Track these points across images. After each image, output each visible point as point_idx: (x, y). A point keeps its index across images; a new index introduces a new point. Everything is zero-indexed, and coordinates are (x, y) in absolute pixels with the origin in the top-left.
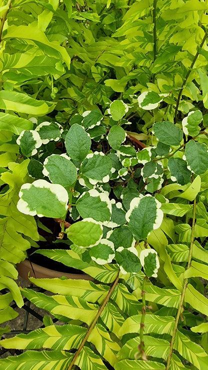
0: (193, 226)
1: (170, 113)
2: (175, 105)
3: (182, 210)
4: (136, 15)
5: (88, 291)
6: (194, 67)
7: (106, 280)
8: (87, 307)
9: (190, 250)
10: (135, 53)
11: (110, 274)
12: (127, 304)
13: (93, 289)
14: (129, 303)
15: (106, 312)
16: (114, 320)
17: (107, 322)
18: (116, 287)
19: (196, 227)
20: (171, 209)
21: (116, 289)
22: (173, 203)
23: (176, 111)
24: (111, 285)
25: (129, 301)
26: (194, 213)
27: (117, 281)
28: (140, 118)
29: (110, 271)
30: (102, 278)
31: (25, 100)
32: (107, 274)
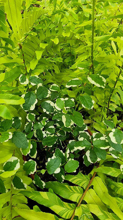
1: (104, 111)
2: (107, 107)
3: (117, 172)
4: (82, 59)
6: (116, 87)
7: (66, 216)
10: (82, 77)
11: (69, 212)
20: (109, 171)
22: (111, 167)
23: (108, 110)
27: (73, 217)
28: (87, 112)
29: (69, 209)
30: (63, 214)
31: (11, 97)
32: (66, 211)
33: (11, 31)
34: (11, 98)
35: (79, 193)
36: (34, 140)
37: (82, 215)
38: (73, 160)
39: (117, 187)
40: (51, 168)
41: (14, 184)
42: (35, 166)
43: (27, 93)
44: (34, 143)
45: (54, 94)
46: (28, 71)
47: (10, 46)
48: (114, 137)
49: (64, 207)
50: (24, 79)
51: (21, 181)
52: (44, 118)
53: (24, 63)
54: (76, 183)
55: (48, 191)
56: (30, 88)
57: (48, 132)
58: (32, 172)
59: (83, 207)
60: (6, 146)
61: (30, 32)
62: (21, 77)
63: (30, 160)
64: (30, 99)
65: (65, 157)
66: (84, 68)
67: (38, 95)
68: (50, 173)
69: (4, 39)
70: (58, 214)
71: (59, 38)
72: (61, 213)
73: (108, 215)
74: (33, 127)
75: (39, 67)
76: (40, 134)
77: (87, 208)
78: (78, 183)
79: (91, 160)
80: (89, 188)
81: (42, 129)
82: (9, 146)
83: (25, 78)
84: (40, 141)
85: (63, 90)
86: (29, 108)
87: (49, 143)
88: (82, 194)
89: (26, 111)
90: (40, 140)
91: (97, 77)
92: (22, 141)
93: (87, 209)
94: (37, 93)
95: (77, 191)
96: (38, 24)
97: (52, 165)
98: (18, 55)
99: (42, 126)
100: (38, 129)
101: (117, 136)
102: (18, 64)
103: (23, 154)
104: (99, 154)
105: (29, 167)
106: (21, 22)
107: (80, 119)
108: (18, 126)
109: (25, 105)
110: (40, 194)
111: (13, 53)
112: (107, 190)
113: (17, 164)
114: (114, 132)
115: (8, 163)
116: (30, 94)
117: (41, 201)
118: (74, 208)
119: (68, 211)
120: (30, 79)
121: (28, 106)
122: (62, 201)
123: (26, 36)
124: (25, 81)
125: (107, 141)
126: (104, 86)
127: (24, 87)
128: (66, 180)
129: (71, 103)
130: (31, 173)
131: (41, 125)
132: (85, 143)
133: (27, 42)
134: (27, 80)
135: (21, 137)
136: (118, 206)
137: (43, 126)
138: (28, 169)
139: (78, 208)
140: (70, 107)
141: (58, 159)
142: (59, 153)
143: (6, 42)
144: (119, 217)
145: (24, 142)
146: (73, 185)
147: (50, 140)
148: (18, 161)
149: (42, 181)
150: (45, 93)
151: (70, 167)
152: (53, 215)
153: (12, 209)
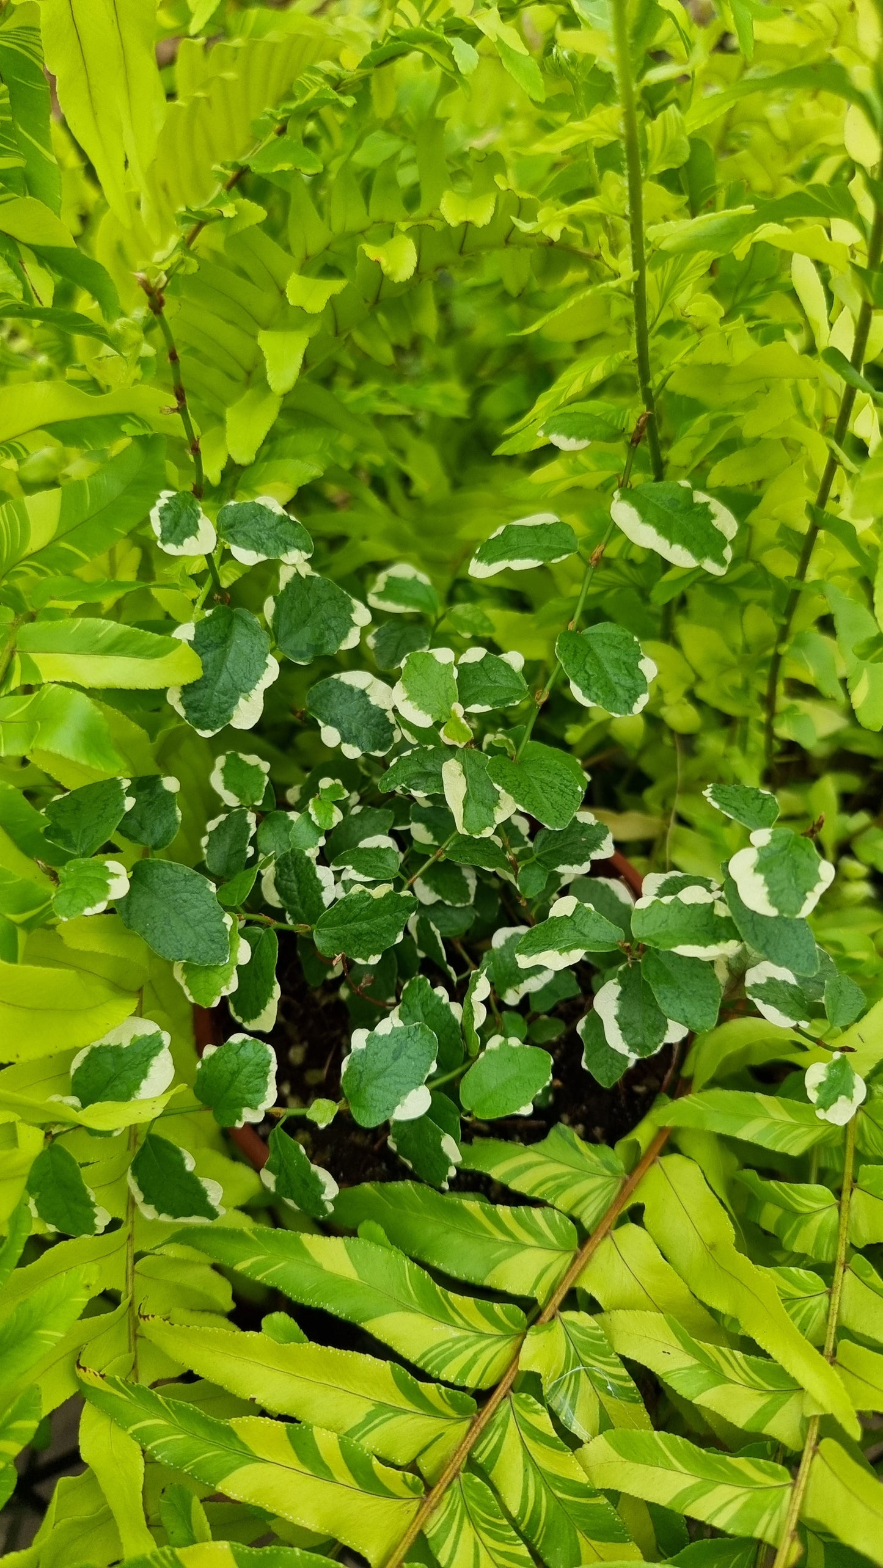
0: (845, 1196)
1: (744, 750)
2: (762, 719)
3: (796, 1127)
5: (382, 1408)
6: (813, 573)
7: (465, 1371)
8: (370, 1484)
9: (830, 1294)
11: (482, 1350)
12: (538, 1494)
13: (401, 1401)
14: (549, 1491)
15: (452, 1515)
16: (483, 1552)
17: (451, 1559)
18: (501, 1407)
19: (857, 1199)
20: (751, 1118)
21: (499, 1418)
22: (759, 1096)
23: (770, 743)
24: (482, 1396)
25: (548, 1480)
26: (850, 1144)
27: (508, 1380)
29: (482, 1335)
30: (445, 1362)
31: (107, 642)
32: (467, 1347)
33: (90, 194)
34: (114, 648)
35: (555, 1249)
36: (263, 918)
37: (566, 1368)
38: (515, 1042)
39: (796, 1214)
40: (371, 1090)
41: (142, 1188)
42: (266, 1074)
43: (208, 613)
44: (260, 936)
45: (397, 634)
46: (212, 472)
47: (85, 304)
48: (760, 878)
49: (454, 1325)
50: (183, 521)
51: (183, 1166)
52: (325, 783)
53: (182, 409)
54: (533, 1190)
55: (353, 1233)
56: (225, 584)
57: (351, 873)
58: (253, 1106)
59: (573, 1324)
60: (84, 954)
61: (219, 200)
62: (167, 508)
63: (236, 1039)
64: (231, 655)
65: (462, 1031)
66: (585, 443)
67: (282, 632)
68: (368, 1120)
69: (47, 257)
70: (413, 1360)
71: (419, 234)
72: (436, 1356)
73: (722, 1361)
74: (254, 842)
75: (290, 442)
76: (299, 882)
77: (600, 1332)
78: (542, 1189)
79: (625, 1039)
80: (621, 1222)
81: (312, 853)
82: (104, 956)
83: (190, 517)
84: (301, 929)
85: (460, 609)
86: (225, 712)
87: (358, 936)
88: (569, 1257)
89: (207, 734)
90: (297, 919)
91: (674, 502)
92: (186, 921)
93: (600, 1338)
94: (276, 616)
95: (537, 1234)
96: (272, 136)
97: (380, 1074)
98: (143, 362)
99: (312, 833)
100: (285, 856)
101: (781, 873)
102: (143, 423)
103: (191, 999)
104: (669, 995)
105: (231, 1082)
106: (159, 127)
107: (557, 781)
108: (159, 831)
109: (198, 695)
110: (302, 1251)
111: (106, 350)
112: (728, 1231)
113: (154, 1061)
114: (761, 850)
115: (96, 1053)
116: (230, 624)
117: (308, 1286)
118: (518, 1329)
119: (478, 1347)
120: (228, 520)
121: (215, 700)
122: (438, 1288)
123: (194, 226)
124: (192, 530)
125: (722, 911)
126: (721, 561)
127: (193, 576)
128: (471, 1167)
129: (503, 682)
130: (244, 1120)
131: (305, 825)
132: (586, 931)
133: (193, 266)
134: (207, 527)
135: (185, 896)
136: (793, 1317)
137: (318, 830)
138: (228, 1089)
139: (538, 1332)
140: (493, 704)
141: (419, 1034)
142: (423, 1004)
143: (59, 278)
144: (788, 1368)
145: (200, 929)
146: (516, 1199)
147: (366, 918)
148: (160, 1045)
149: (314, 1168)
150: (333, 623)
151: (493, 1083)
152: (386, 1365)
153: (136, 1336)
